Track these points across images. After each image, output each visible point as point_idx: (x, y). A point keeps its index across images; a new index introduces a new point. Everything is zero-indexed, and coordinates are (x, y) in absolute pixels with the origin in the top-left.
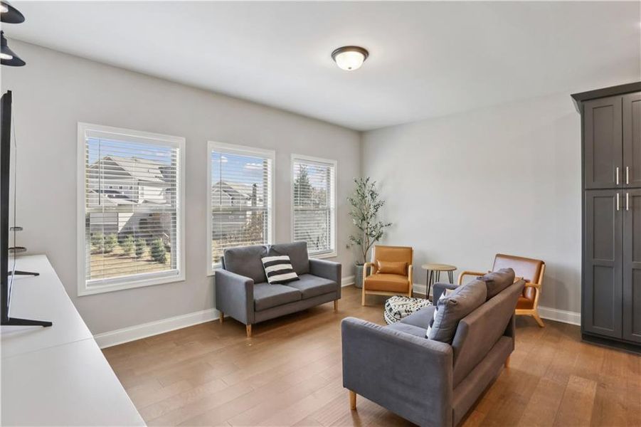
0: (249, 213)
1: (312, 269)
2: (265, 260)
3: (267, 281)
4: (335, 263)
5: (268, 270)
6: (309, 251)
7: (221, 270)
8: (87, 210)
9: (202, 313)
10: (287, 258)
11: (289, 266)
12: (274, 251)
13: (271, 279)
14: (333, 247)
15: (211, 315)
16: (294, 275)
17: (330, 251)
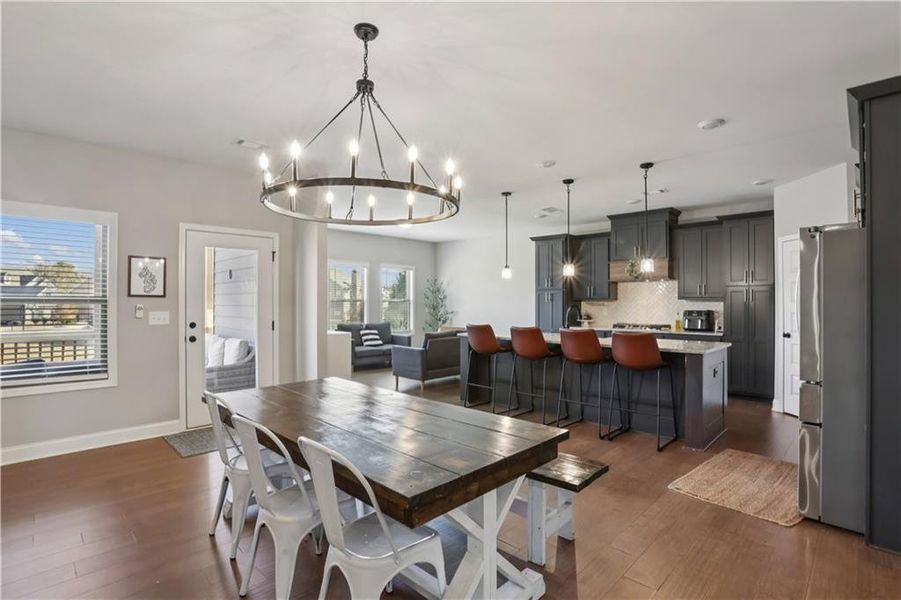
0: (358, 303)
1: (393, 340)
2: (362, 332)
3: (363, 344)
4: (406, 335)
5: (364, 338)
6: (392, 330)
10: (376, 332)
11: (378, 337)
12: (367, 328)
13: (365, 344)
14: (412, 328)
16: (380, 342)
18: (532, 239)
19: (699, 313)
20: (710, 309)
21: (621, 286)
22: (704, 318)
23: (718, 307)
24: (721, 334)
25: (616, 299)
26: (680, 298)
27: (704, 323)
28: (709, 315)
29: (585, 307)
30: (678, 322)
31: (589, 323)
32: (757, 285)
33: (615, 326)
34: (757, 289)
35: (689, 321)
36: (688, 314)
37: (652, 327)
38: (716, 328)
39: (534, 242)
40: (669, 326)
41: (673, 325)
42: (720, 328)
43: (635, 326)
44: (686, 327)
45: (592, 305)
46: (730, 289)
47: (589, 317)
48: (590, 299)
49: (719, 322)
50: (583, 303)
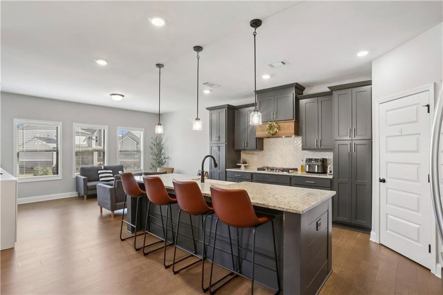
2: (99, 172)
3: (99, 180)
5: (100, 176)
6: (125, 169)
7: (79, 176)
8: (17, 151)
9: (69, 193)
10: (111, 171)
11: (112, 175)
12: (105, 168)
13: (101, 180)
15: (74, 194)
16: (112, 178)
17: (141, 170)
18: (208, 109)
19: (316, 160)
20: (324, 158)
21: (265, 140)
22: (320, 163)
23: (329, 156)
24: (331, 177)
25: (263, 150)
26: (303, 149)
27: (320, 168)
28: (324, 162)
29: (244, 156)
30: (302, 167)
31: (245, 166)
32: (358, 139)
33: (259, 169)
34: (357, 142)
35: (309, 166)
36: (309, 160)
37: (283, 170)
38: (328, 171)
39: (209, 111)
40: (296, 170)
41: (299, 169)
42: (331, 172)
43: (272, 169)
44: (307, 171)
45: (248, 154)
46: (338, 142)
47: (245, 162)
48: (245, 150)
49: (330, 167)
50: (242, 152)
